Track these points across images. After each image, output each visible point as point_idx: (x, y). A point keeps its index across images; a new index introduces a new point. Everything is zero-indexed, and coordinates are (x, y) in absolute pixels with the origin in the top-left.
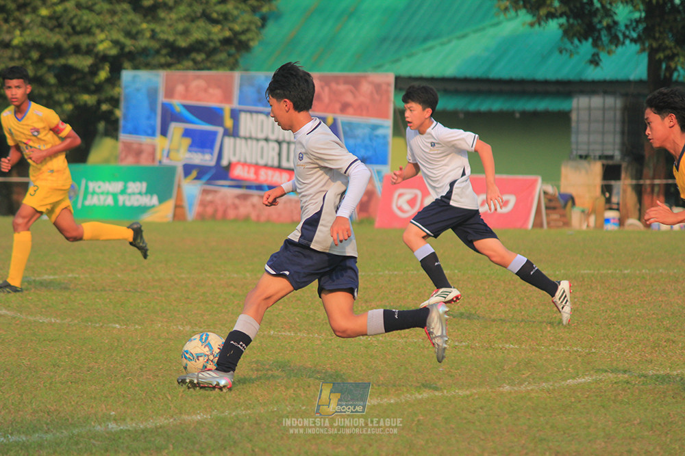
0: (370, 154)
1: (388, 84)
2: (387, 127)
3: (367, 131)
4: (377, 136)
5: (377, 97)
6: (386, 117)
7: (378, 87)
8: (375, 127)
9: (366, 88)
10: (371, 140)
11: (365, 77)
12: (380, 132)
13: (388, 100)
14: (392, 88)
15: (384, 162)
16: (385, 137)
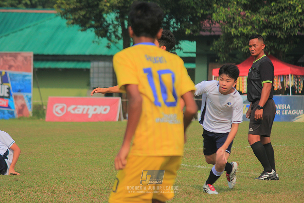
0: (22, 88)
1: (31, 57)
2: (30, 76)
3: (21, 78)
4: (26, 80)
5: (25, 62)
6: (30, 71)
7: (26, 58)
8: (25, 76)
9: (20, 58)
10: (23, 81)
11: (19, 54)
12: (27, 78)
13: (30, 64)
14: (32, 59)
15: (29, 91)
16: (29, 80)
